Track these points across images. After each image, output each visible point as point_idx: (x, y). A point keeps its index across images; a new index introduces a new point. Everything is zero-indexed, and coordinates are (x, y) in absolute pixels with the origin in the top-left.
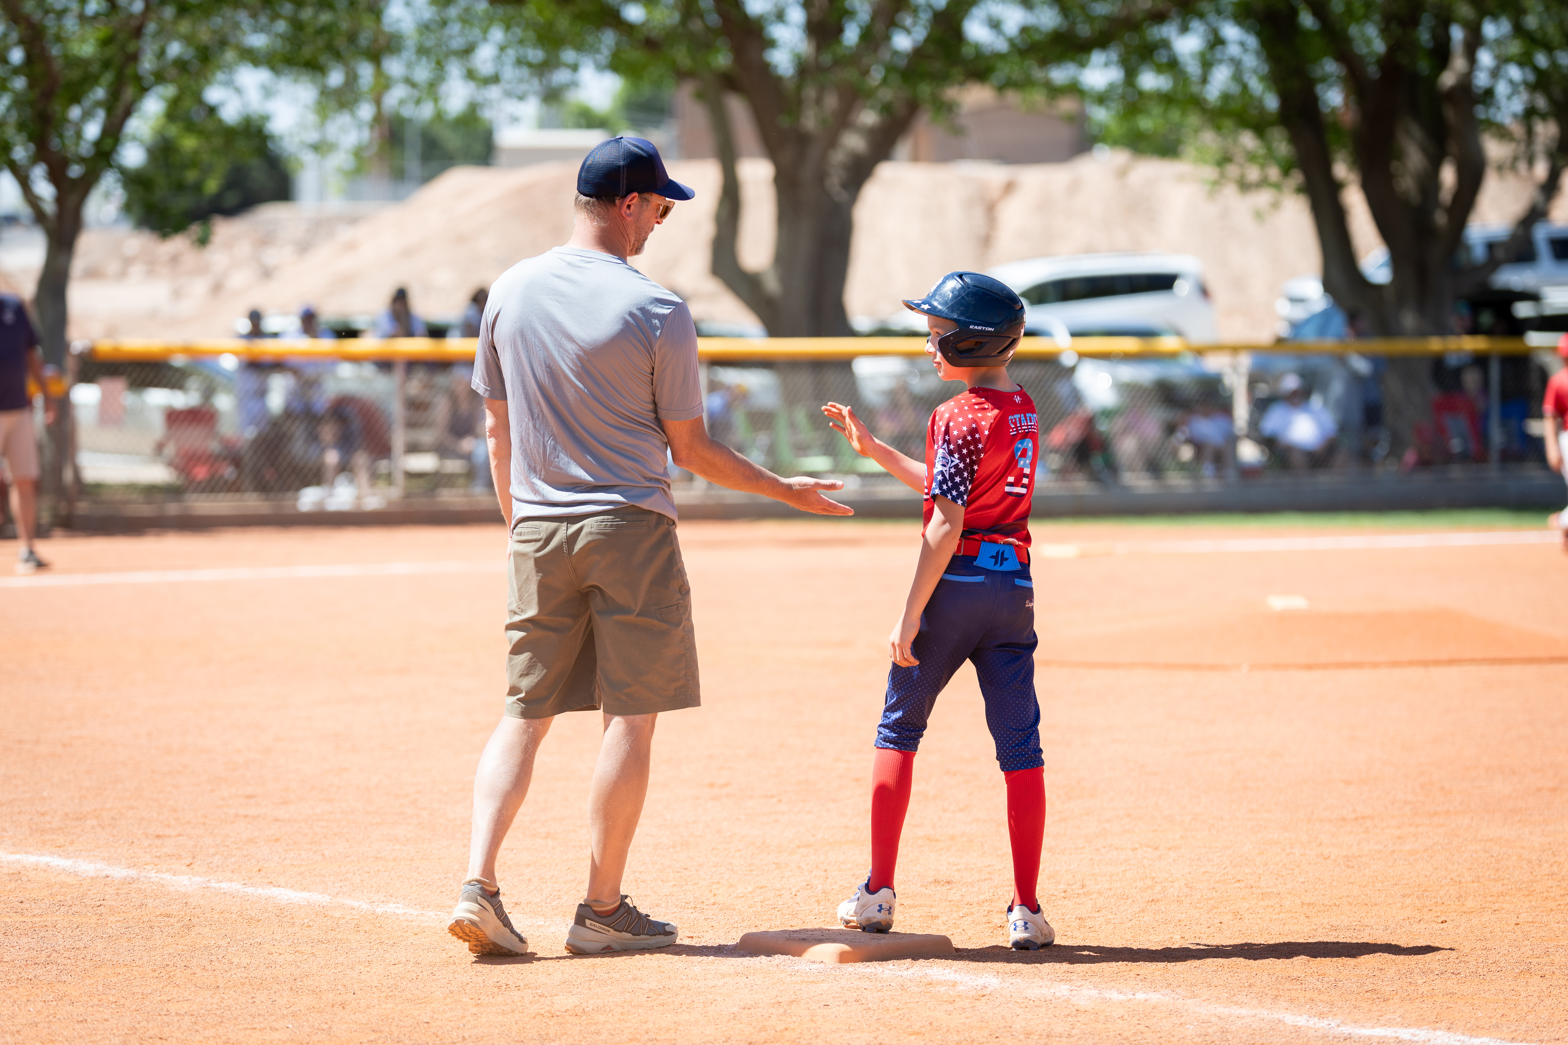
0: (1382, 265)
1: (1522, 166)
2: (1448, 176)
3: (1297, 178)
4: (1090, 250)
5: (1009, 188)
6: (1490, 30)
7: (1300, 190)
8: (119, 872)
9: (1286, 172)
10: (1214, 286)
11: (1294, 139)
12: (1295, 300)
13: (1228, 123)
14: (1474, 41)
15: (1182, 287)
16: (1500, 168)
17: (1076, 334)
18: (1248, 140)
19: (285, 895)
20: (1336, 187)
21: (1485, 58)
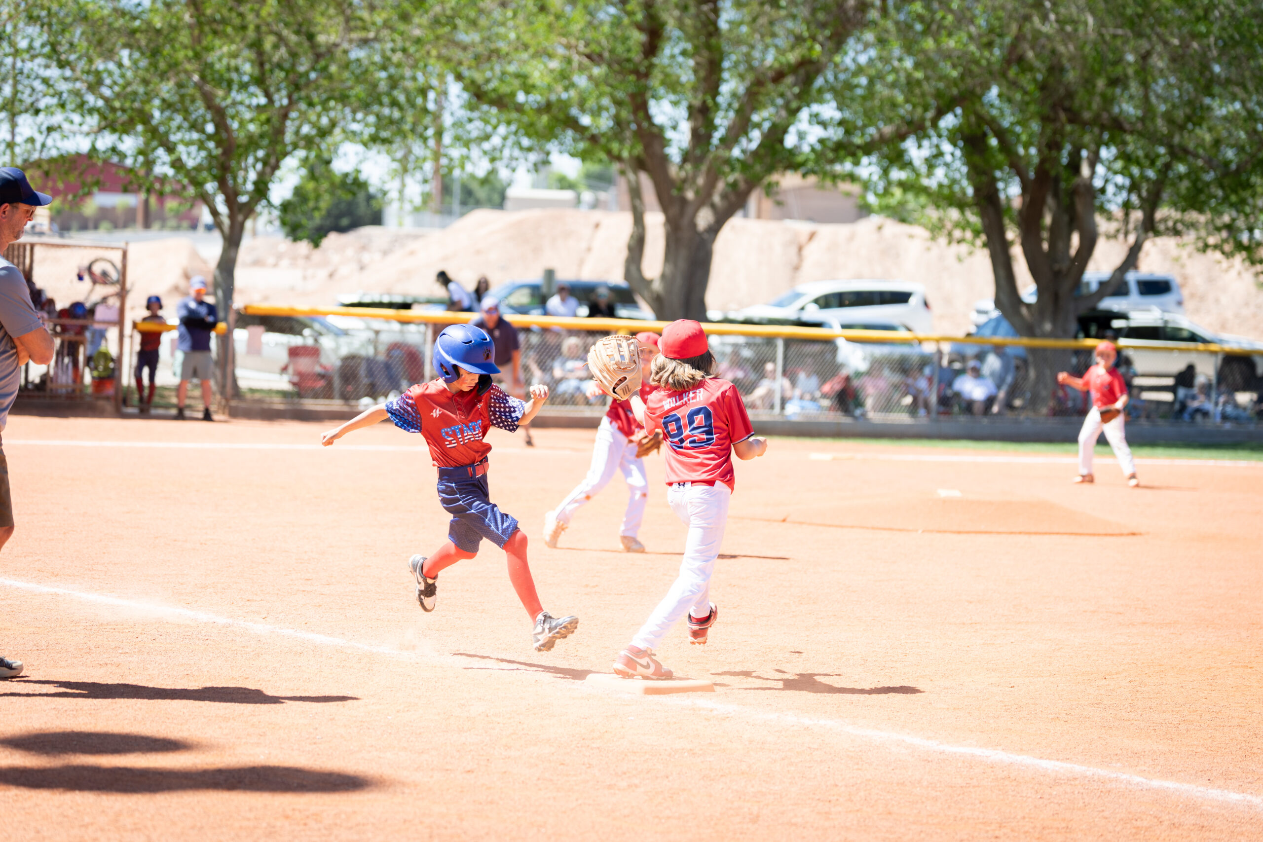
0: (1031, 294)
1: (1121, 236)
2: (1075, 239)
3: (983, 238)
4: (859, 277)
5: (812, 236)
6: (1104, 153)
7: (985, 245)
8: (222, 620)
9: (977, 233)
10: (931, 302)
11: (983, 215)
12: (980, 312)
13: (942, 203)
14: (1094, 160)
15: (912, 300)
16: (1109, 237)
17: (844, 327)
18: (954, 214)
19: (319, 639)
20: (1006, 246)
21: (1100, 169)
